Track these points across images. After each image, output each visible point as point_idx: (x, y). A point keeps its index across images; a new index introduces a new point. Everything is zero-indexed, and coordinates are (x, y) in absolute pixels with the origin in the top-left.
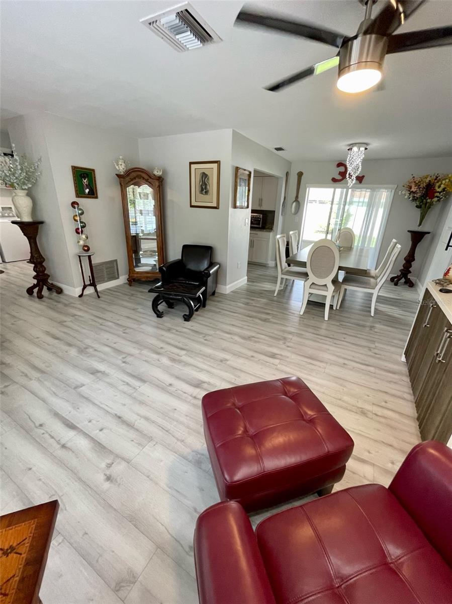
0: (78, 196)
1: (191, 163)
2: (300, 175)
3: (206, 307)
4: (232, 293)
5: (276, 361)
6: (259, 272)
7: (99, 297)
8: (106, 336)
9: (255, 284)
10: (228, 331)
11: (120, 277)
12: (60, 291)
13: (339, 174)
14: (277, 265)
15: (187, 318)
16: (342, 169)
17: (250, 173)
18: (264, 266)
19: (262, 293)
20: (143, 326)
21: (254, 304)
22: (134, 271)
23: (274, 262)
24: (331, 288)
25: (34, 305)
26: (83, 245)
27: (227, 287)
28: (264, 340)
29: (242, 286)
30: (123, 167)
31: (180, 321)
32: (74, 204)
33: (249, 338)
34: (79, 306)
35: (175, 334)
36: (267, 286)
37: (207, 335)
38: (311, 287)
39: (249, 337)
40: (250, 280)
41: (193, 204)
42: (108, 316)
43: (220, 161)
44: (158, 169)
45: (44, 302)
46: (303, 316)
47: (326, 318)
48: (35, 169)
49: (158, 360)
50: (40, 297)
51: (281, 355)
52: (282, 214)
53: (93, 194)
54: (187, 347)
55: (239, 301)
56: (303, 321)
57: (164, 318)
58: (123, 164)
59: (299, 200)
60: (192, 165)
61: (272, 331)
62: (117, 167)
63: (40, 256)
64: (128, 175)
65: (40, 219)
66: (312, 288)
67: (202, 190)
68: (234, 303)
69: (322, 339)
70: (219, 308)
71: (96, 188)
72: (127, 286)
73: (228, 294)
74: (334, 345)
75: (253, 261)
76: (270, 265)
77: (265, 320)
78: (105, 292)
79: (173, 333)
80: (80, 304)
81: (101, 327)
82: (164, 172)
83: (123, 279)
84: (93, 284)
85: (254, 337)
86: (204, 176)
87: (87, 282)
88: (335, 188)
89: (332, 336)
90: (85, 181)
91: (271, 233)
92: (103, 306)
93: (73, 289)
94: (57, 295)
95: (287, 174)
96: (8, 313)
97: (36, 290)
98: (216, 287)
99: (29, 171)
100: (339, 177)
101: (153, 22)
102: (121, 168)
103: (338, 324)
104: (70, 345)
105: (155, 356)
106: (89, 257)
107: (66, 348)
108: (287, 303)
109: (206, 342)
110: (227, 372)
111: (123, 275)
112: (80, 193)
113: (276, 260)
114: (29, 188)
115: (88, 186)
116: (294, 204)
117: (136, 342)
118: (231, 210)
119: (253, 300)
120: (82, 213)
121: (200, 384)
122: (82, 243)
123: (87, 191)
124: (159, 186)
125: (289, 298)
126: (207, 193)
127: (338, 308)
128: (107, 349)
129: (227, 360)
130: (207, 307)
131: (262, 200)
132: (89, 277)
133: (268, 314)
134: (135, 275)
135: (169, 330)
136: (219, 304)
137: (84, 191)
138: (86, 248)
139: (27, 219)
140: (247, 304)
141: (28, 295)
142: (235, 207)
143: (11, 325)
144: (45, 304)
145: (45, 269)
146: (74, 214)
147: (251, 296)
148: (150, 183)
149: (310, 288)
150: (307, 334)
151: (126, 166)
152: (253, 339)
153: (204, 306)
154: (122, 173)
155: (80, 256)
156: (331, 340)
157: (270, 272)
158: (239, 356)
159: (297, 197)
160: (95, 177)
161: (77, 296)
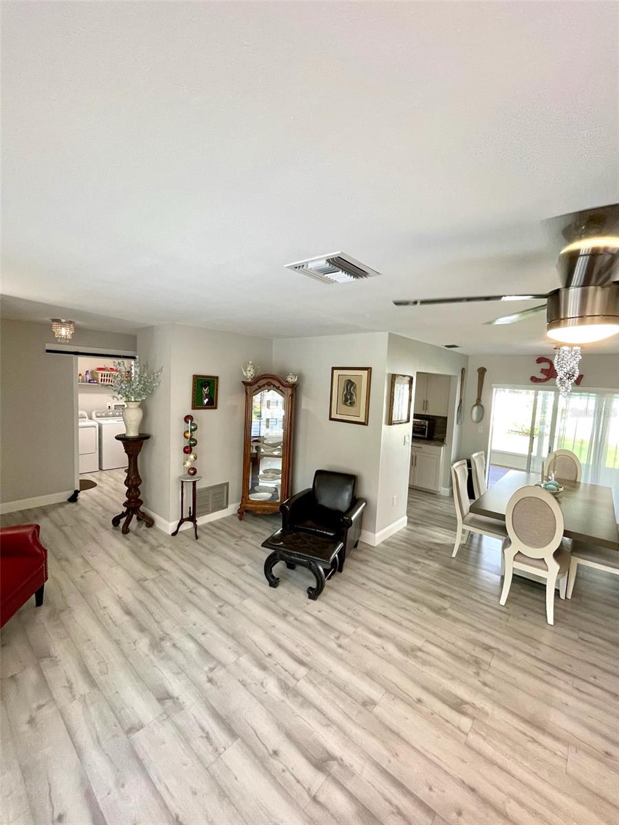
0: (194, 407)
1: (334, 369)
2: (482, 371)
3: (343, 572)
4: (383, 546)
5: (465, 723)
6: (425, 504)
7: (197, 538)
8: (194, 615)
9: (421, 529)
10: (377, 629)
11: (229, 506)
12: (150, 523)
13: (541, 372)
14: (453, 493)
15: (314, 594)
16: (546, 366)
17: (412, 378)
18: (432, 494)
19: (431, 550)
20: (248, 603)
21: (420, 572)
22: (249, 499)
23: (448, 490)
24: (554, 567)
25: (117, 544)
26: (190, 467)
27: (377, 535)
28: (439, 659)
29: (399, 532)
30: (252, 373)
31: (303, 596)
32: (188, 418)
33: (410, 651)
34: (168, 551)
35: (293, 626)
36: (439, 535)
37: (341, 633)
38: (517, 557)
39: (413, 650)
40: (411, 520)
41: (332, 417)
42: (203, 575)
43: (371, 368)
44: (293, 375)
45: (128, 540)
46: (504, 609)
47: (551, 620)
48: (154, 379)
49: (262, 684)
50: (126, 531)
51: (473, 706)
52: (457, 422)
53: (212, 404)
54: (308, 659)
55: (395, 563)
56: (508, 621)
57: (281, 589)
58: (252, 370)
59: (483, 403)
60: (335, 371)
61: (453, 640)
62: (245, 374)
63: (138, 478)
64: (256, 382)
65: (147, 432)
66: (519, 561)
67: (346, 400)
68: (387, 566)
69: (549, 674)
70: (363, 576)
71: (217, 397)
72: (237, 519)
73: (377, 547)
74: (575, 692)
75: (415, 485)
76: (442, 494)
77: (439, 611)
78: (206, 528)
79: (289, 623)
80: (171, 549)
81: (189, 595)
82: (300, 377)
83: (232, 508)
84: (192, 519)
85: (420, 650)
86: (350, 384)
87: (186, 515)
88: (537, 390)
89: (567, 668)
90: (206, 390)
91: (442, 448)
92: (200, 555)
93: (167, 524)
94: (146, 528)
95: (463, 371)
96: (82, 557)
97: (123, 520)
98: (360, 534)
99: (147, 381)
100: (543, 376)
101: (300, 267)
102: (249, 374)
103: (574, 636)
104: (142, 629)
105: (257, 673)
106: (194, 483)
107: (135, 634)
108: (475, 575)
109: (340, 651)
110: (373, 735)
111: (233, 503)
112: (197, 404)
113: (451, 485)
114: (143, 400)
115: (208, 396)
116: (475, 409)
117: (233, 636)
118: (385, 427)
119: (417, 562)
120: (195, 429)
121: (325, 761)
122: (188, 464)
123: (206, 401)
124: (292, 395)
125: (477, 561)
126: (352, 404)
127: (569, 597)
128: (190, 646)
129: (374, 703)
130: (346, 571)
131: (427, 402)
132: (190, 508)
133: (443, 596)
134: (249, 505)
135: (284, 615)
136: (363, 567)
137: (202, 402)
138: (192, 472)
139: (133, 433)
140: (408, 570)
141: (112, 526)
142: (390, 422)
143: (80, 579)
144: (127, 542)
145: (139, 493)
146: (186, 430)
147: (414, 554)
148: (281, 390)
149: (514, 559)
150: (520, 656)
151: (255, 372)
152: (419, 654)
153: (340, 570)
154: (250, 380)
155: (182, 482)
156: (566, 677)
157: (442, 506)
158: (396, 696)
159: (479, 399)
160: (217, 385)
161: (170, 533)
